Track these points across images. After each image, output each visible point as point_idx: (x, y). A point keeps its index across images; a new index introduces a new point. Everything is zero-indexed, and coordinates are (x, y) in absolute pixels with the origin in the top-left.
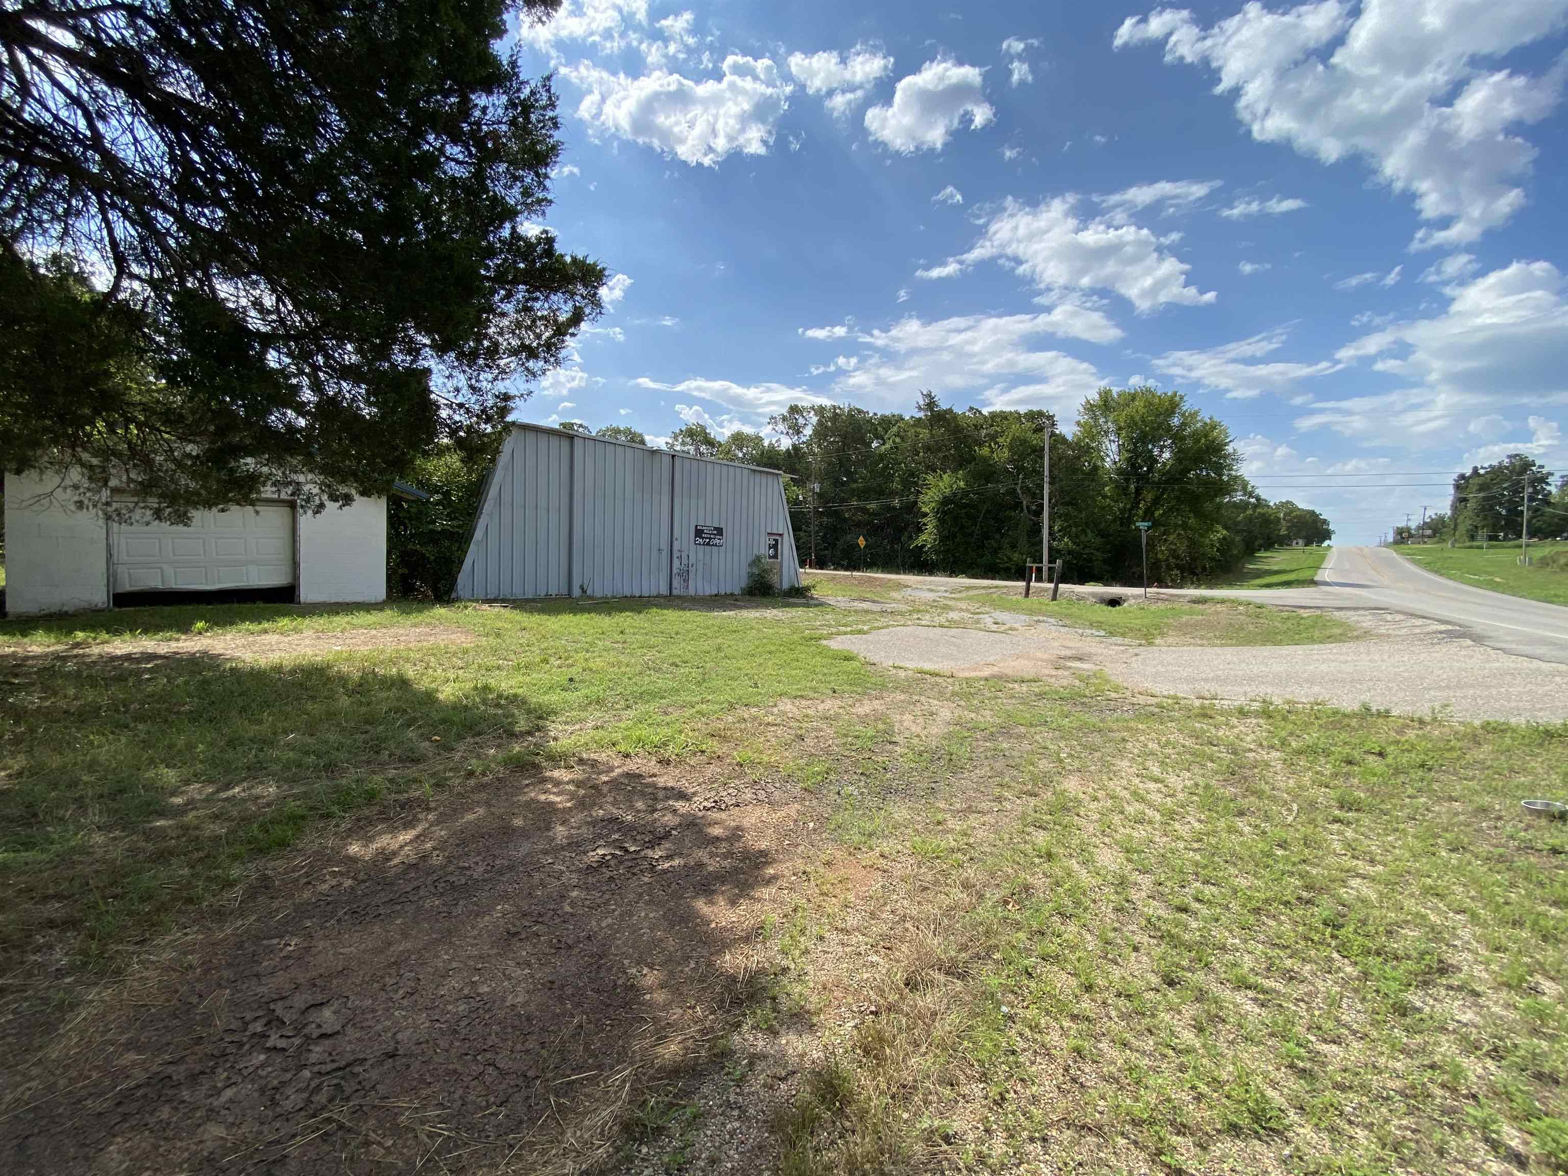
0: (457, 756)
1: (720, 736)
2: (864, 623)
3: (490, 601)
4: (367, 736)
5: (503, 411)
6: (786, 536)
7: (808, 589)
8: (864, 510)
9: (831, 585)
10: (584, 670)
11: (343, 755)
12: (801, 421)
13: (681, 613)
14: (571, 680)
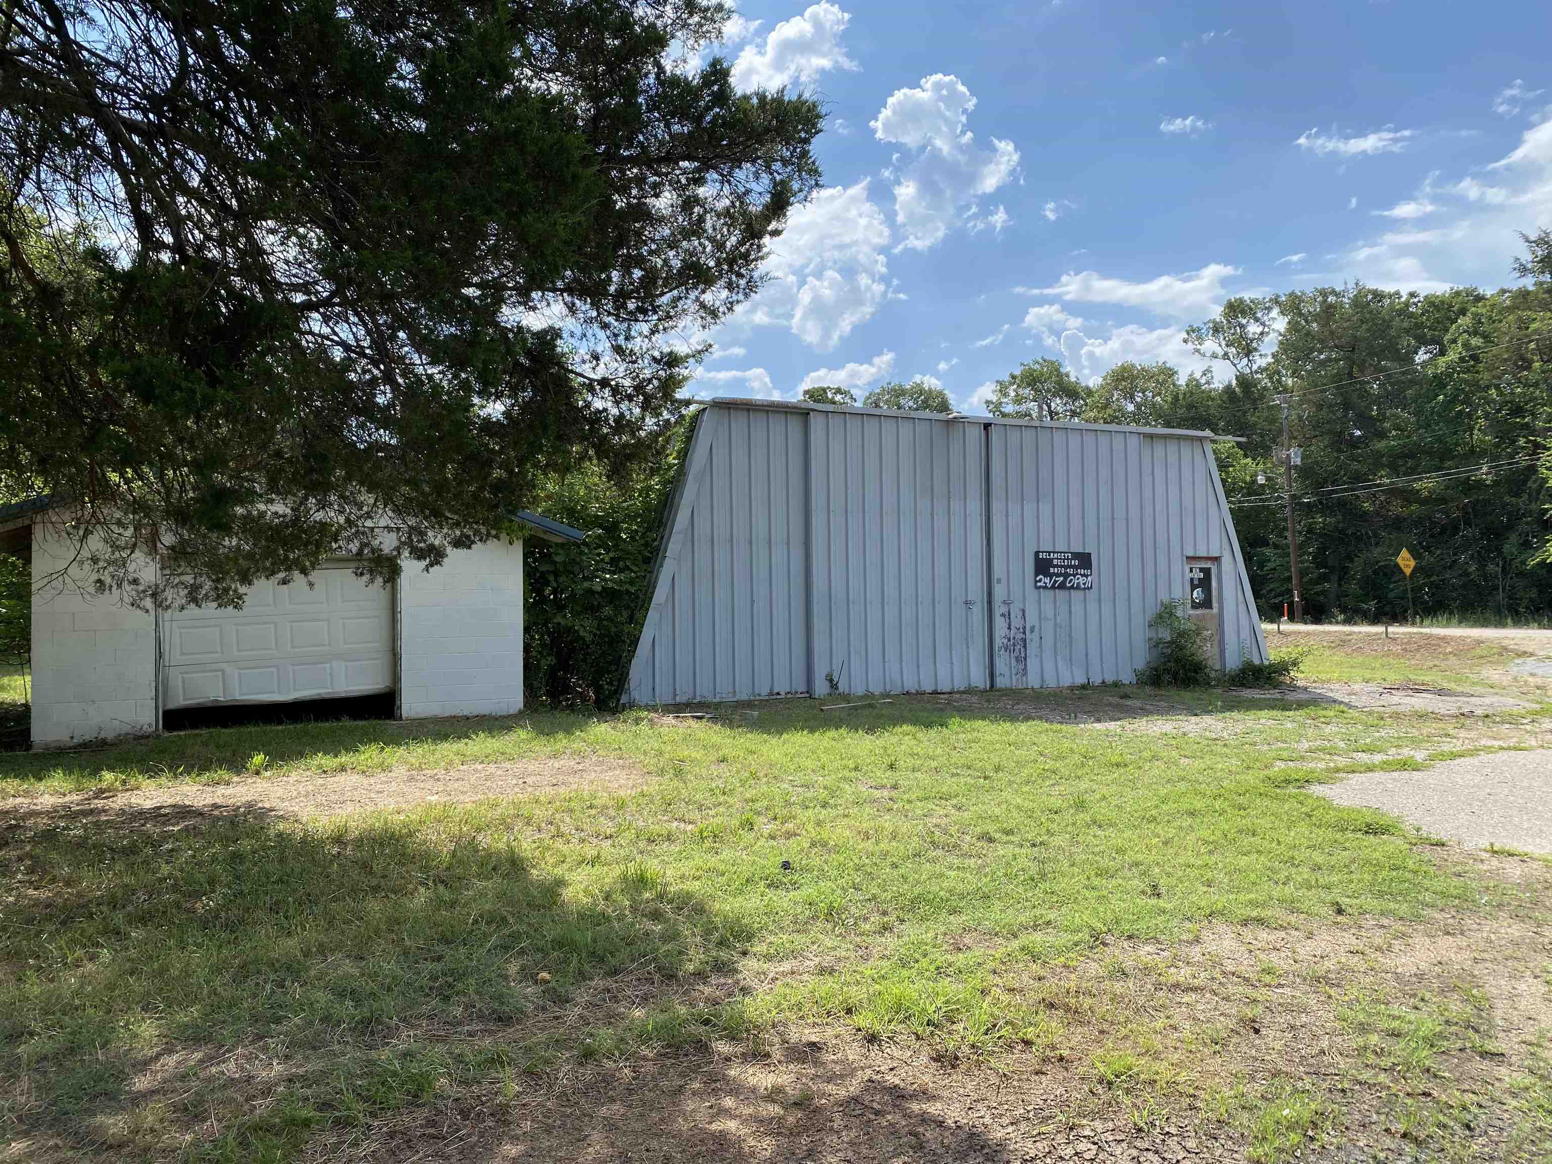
0: (573, 1013)
1: (1068, 1008)
2: (1415, 742)
3: (677, 708)
4: (438, 967)
5: (669, 385)
6: (1226, 561)
7: (1282, 668)
8: (1408, 496)
9: (1339, 656)
10: (813, 844)
11: (389, 1003)
12: (1253, 329)
13: (1007, 726)
14: (786, 865)
